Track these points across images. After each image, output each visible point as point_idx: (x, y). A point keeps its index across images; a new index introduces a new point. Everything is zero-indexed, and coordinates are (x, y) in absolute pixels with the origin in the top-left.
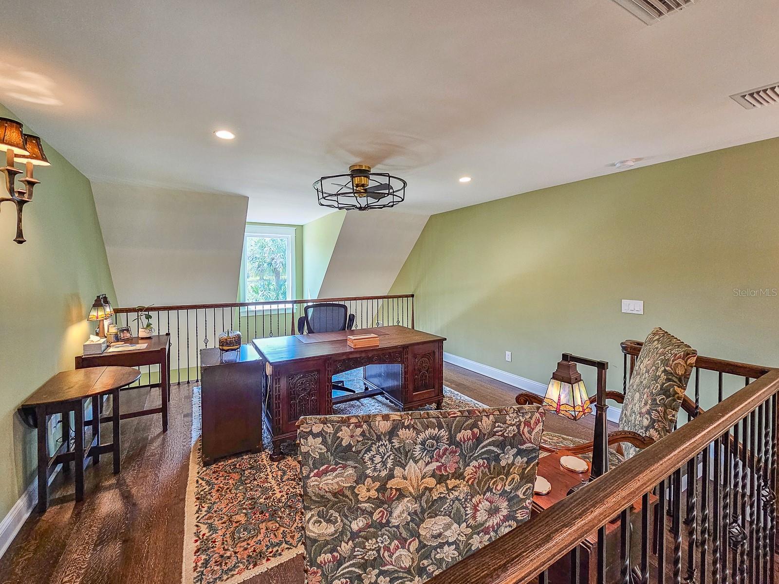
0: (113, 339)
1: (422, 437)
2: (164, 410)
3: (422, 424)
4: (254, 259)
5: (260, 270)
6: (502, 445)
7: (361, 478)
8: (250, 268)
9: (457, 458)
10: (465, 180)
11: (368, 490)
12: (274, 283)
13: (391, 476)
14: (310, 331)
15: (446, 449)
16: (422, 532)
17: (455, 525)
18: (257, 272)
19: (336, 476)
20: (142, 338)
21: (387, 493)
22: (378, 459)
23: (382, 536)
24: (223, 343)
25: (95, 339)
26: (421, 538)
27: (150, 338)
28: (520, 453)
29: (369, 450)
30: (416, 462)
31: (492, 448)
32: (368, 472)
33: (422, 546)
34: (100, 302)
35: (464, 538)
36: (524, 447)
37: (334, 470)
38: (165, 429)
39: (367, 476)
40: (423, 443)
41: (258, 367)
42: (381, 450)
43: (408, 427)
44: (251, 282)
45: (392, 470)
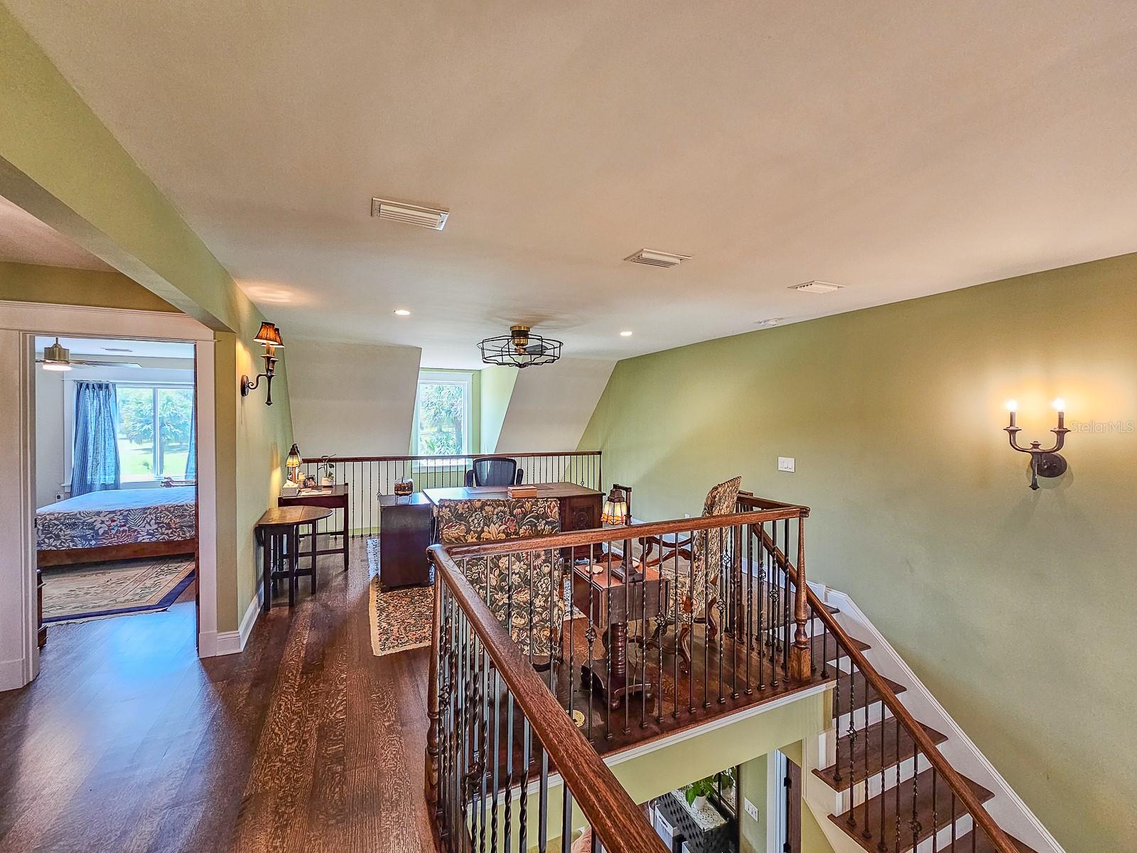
0: (302, 486)
1: (496, 510)
2: (345, 550)
3: (496, 504)
4: (430, 405)
5: (436, 420)
6: (537, 518)
7: (468, 532)
8: (425, 416)
9: (514, 524)
10: (626, 334)
11: (472, 538)
12: (454, 437)
13: (482, 531)
14: (479, 484)
15: (509, 519)
16: (501, 565)
17: (518, 563)
18: (433, 422)
19: (456, 529)
20: (325, 487)
21: (482, 540)
22: (476, 521)
23: (481, 564)
24: (398, 488)
25: (290, 484)
26: (501, 569)
27: (331, 487)
28: (547, 523)
29: (471, 516)
30: (495, 524)
31: (532, 519)
32: (471, 528)
33: (501, 573)
34: (294, 452)
35: (523, 571)
36: (549, 520)
37: (455, 526)
38: (346, 569)
39: (471, 530)
40: (497, 514)
41: (426, 510)
42: (477, 516)
43: (489, 505)
44: (426, 434)
45: (483, 528)
